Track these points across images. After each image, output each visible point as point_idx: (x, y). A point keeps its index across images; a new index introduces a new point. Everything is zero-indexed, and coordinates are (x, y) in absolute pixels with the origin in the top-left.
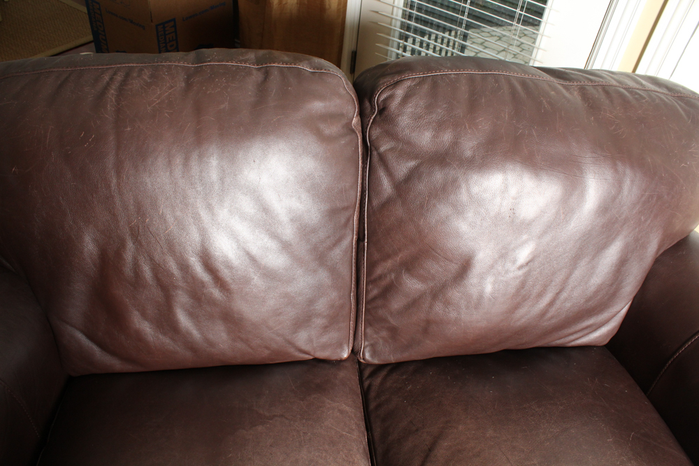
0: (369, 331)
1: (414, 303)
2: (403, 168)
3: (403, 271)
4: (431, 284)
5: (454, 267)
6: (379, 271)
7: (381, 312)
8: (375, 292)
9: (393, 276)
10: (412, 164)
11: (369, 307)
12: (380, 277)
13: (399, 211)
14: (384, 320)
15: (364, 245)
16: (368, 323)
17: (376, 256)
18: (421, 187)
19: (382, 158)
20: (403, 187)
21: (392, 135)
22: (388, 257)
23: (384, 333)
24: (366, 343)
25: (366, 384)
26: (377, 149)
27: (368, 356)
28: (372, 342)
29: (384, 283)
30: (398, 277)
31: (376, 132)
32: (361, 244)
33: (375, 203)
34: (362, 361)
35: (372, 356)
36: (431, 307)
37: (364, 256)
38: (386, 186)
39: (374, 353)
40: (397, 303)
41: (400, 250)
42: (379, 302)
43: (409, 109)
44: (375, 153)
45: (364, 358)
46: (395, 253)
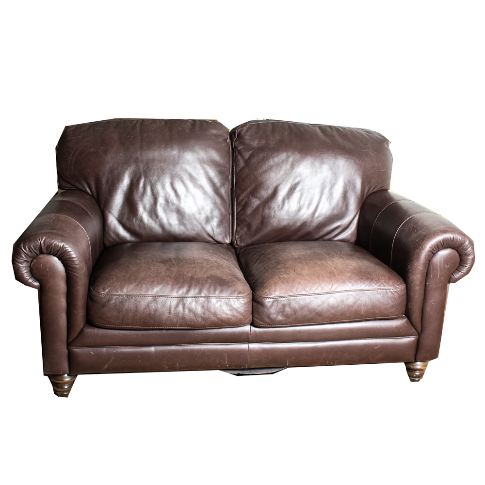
0: (239, 229)
1: (257, 209)
2: (247, 155)
3: (251, 196)
4: (262, 200)
5: (270, 192)
6: (240, 198)
7: (242, 217)
8: (240, 209)
9: (246, 199)
10: (251, 152)
11: (238, 217)
12: (241, 201)
13: (247, 171)
14: (245, 220)
15: (234, 189)
16: (238, 225)
17: (239, 192)
18: (254, 160)
19: (239, 152)
20: (247, 162)
21: (242, 143)
22: (244, 191)
23: (245, 229)
24: (238, 237)
26: (237, 149)
27: (238, 243)
28: (240, 235)
29: (243, 203)
30: (249, 199)
31: (237, 143)
33: (237, 170)
34: (236, 246)
35: (241, 242)
36: (263, 211)
37: (234, 194)
38: (242, 164)
39: (241, 240)
40: (249, 211)
41: (248, 186)
42: (242, 212)
43: (249, 133)
44: (237, 151)
45: (237, 245)
46: (247, 188)
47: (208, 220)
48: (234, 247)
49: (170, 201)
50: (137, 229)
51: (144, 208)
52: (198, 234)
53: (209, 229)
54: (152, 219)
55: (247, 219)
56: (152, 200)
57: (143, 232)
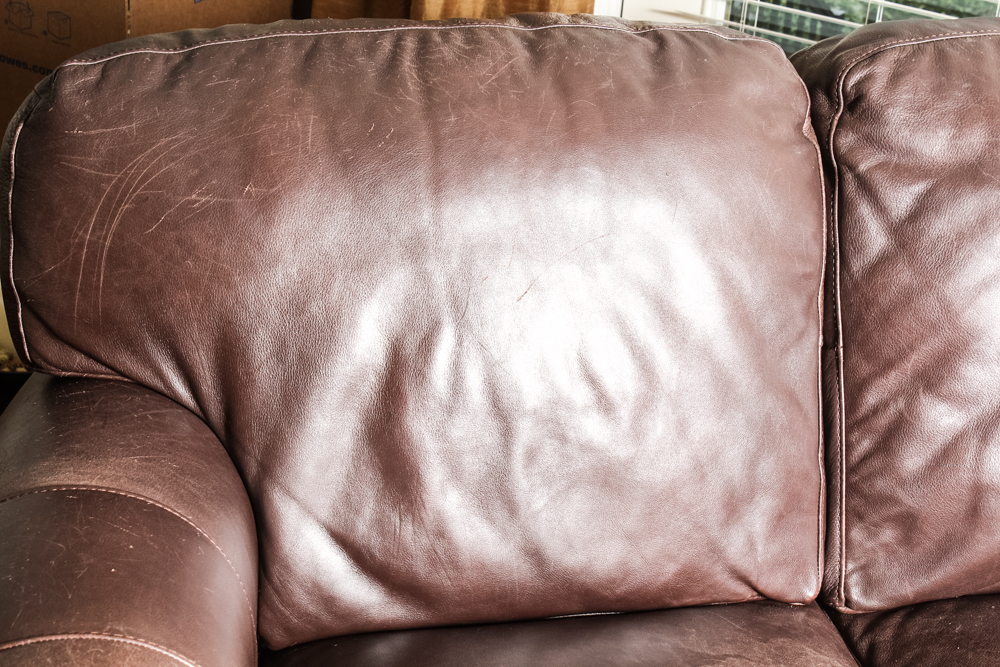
0: (857, 534)
1: (948, 454)
2: (902, 199)
3: (921, 390)
4: (976, 412)
6: (871, 398)
7: (881, 485)
8: (865, 445)
9: (901, 404)
10: (919, 188)
11: (855, 478)
12: (875, 411)
13: (903, 276)
14: (890, 500)
15: (837, 354)
16: (854, 516)
17: (864, 369)
18: (941, 226)
19: (866, 186)
20: (905, 233)
21: (874, 142)
22: (889, 365)
23: (888, 535)
24: (851, 566)
25: (864, 645)
26: (852, 168)
27: (856, 594)
28: (863, 561)
29: (883, 421)
30: (912, 399)
31: (847, 140)
32: (831, 353)
33: (857, 265)
34: (843, 609)
35: (865, 593)
37: (838, 375)
38: (875, 238)
39: (869, 585)
40: (912, 459)
41: (912, 348)
42: (876, 463)
43: (905, 94)
44: (849, 176)
45: (848, 603)
46: (902, 355)
47: (733, 507)
48: (834, 615)
49: (571, 435)
50: (421, 568)
51: (456, 473)
52: (689, 575)
53: (735, 546)
54: (491, 520)
55: (900, 494)
56: (491, 437)
57: (443, 579)
